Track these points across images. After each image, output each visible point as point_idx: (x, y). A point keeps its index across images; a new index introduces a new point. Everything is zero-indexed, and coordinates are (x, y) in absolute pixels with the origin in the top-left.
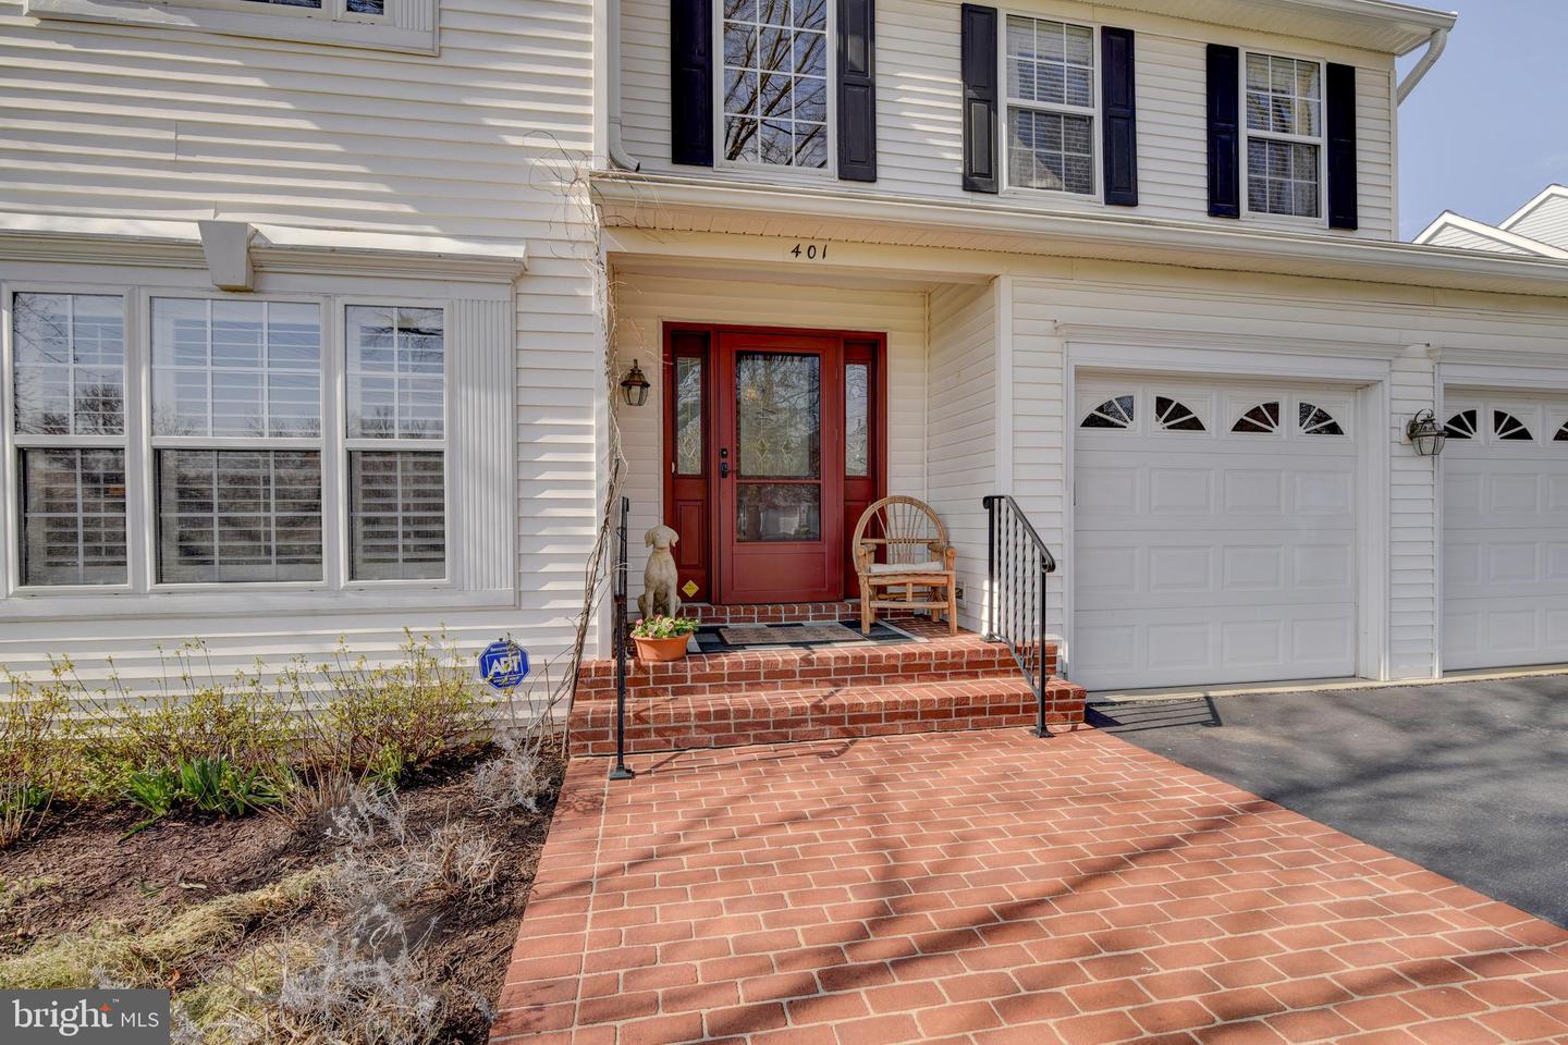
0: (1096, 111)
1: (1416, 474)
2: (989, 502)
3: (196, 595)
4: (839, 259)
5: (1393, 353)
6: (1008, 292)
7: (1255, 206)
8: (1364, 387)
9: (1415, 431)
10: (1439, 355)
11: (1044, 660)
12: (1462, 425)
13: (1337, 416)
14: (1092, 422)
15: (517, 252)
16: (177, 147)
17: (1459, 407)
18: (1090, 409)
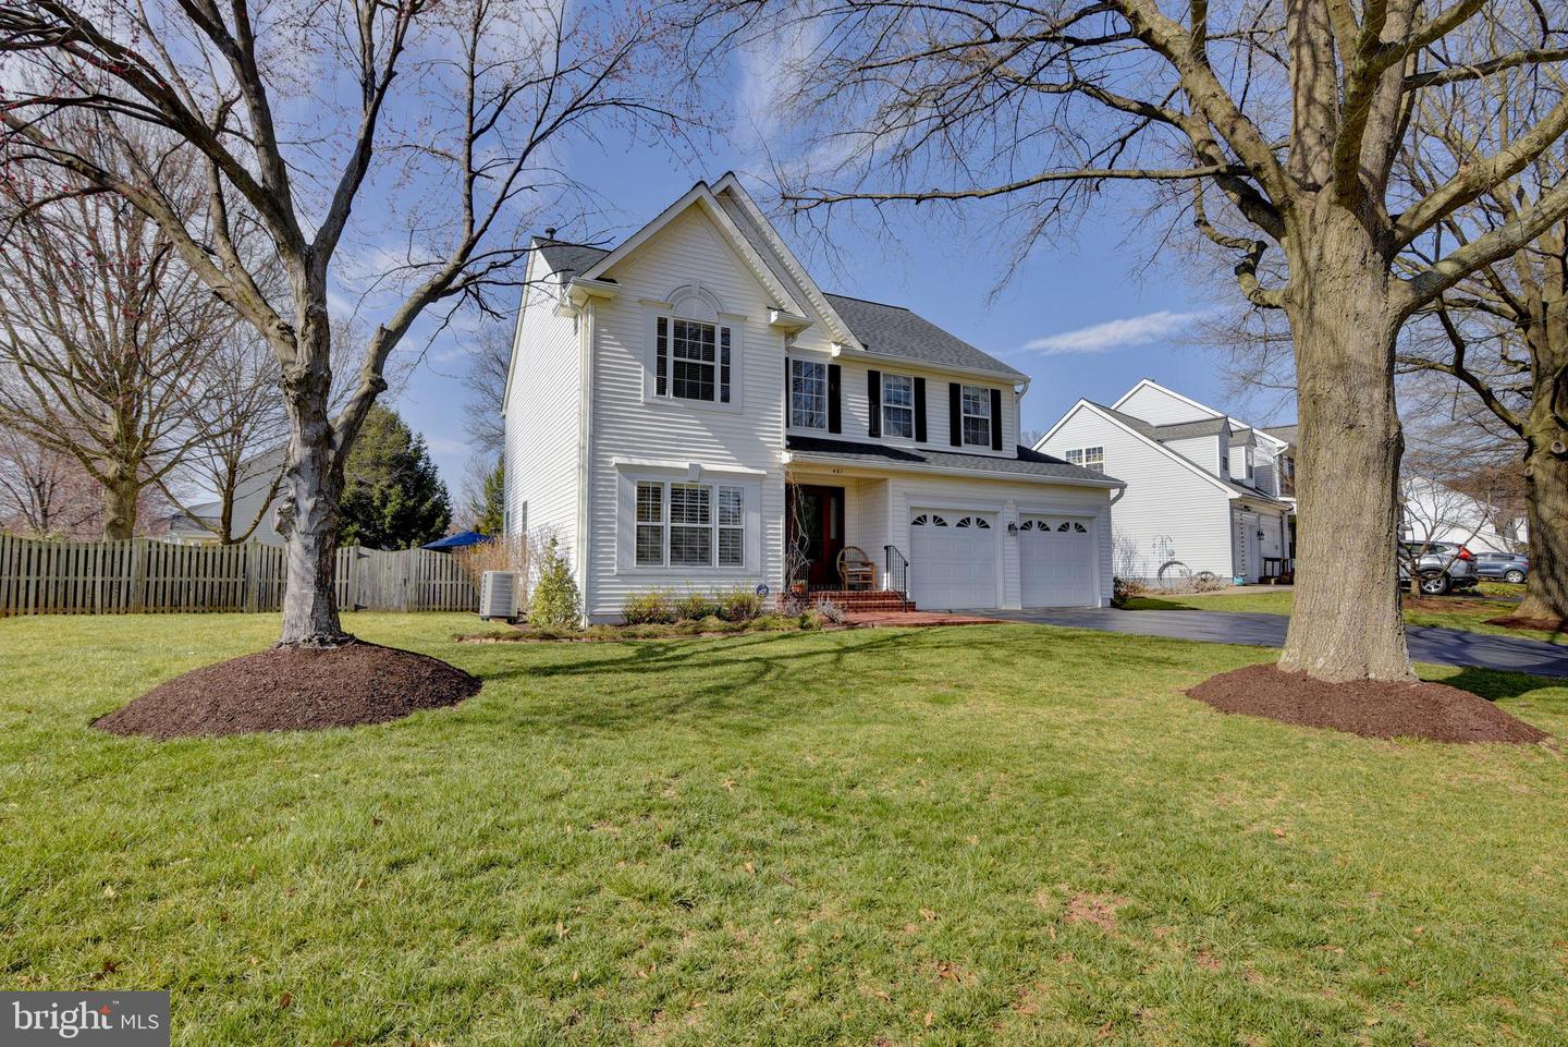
0: (912, 408)
1: (1011, 543)
2: (886, 548)
3: (683, 569)
4: (844, 474)
5: (1003, 503)
6: (891, 482)
7: (967, 441)
8: (996, 513)
9: (1011, 527)
10: (1017, 503)
11: (903, 595)
12: (1027, 526)
13: (988, 522)
14: (915, 523)
15: (764, 472)
16: (677, 440)
17: (1027, 520)
18: (914, 519)
